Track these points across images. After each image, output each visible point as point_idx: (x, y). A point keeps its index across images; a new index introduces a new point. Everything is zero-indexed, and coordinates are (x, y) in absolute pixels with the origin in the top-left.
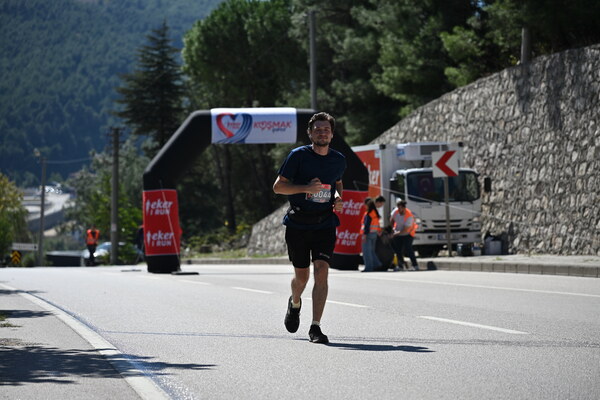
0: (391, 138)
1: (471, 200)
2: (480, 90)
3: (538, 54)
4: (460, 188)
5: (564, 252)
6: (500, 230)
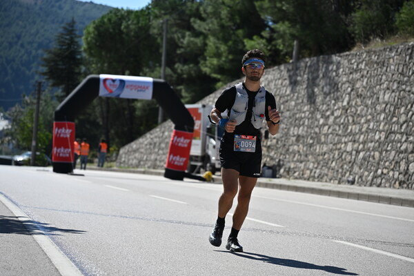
0: (209, 101)
3: (304, 57)
5: (311, 179)
6: (272, 163)
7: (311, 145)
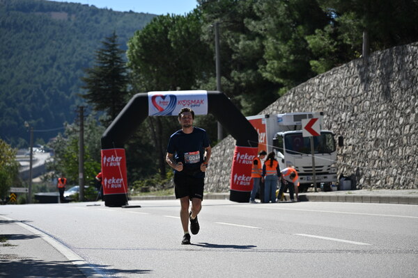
0: (273, 110)
1: (329, 152)
2: (335, 76)
3: (375, 50)
4: (321, 144)
5: (395, 187)
6: (350, 173)
7: (392, 149)
